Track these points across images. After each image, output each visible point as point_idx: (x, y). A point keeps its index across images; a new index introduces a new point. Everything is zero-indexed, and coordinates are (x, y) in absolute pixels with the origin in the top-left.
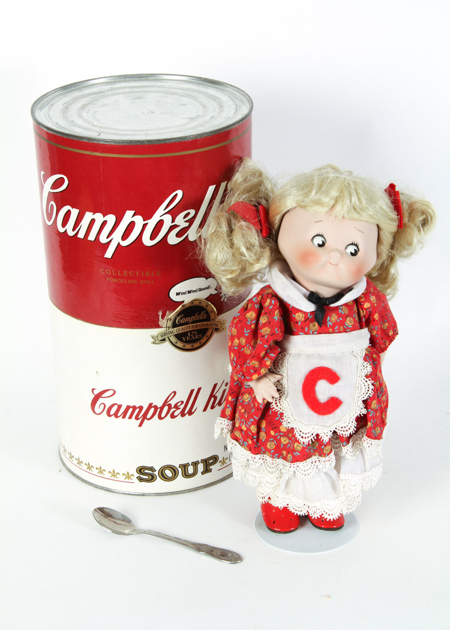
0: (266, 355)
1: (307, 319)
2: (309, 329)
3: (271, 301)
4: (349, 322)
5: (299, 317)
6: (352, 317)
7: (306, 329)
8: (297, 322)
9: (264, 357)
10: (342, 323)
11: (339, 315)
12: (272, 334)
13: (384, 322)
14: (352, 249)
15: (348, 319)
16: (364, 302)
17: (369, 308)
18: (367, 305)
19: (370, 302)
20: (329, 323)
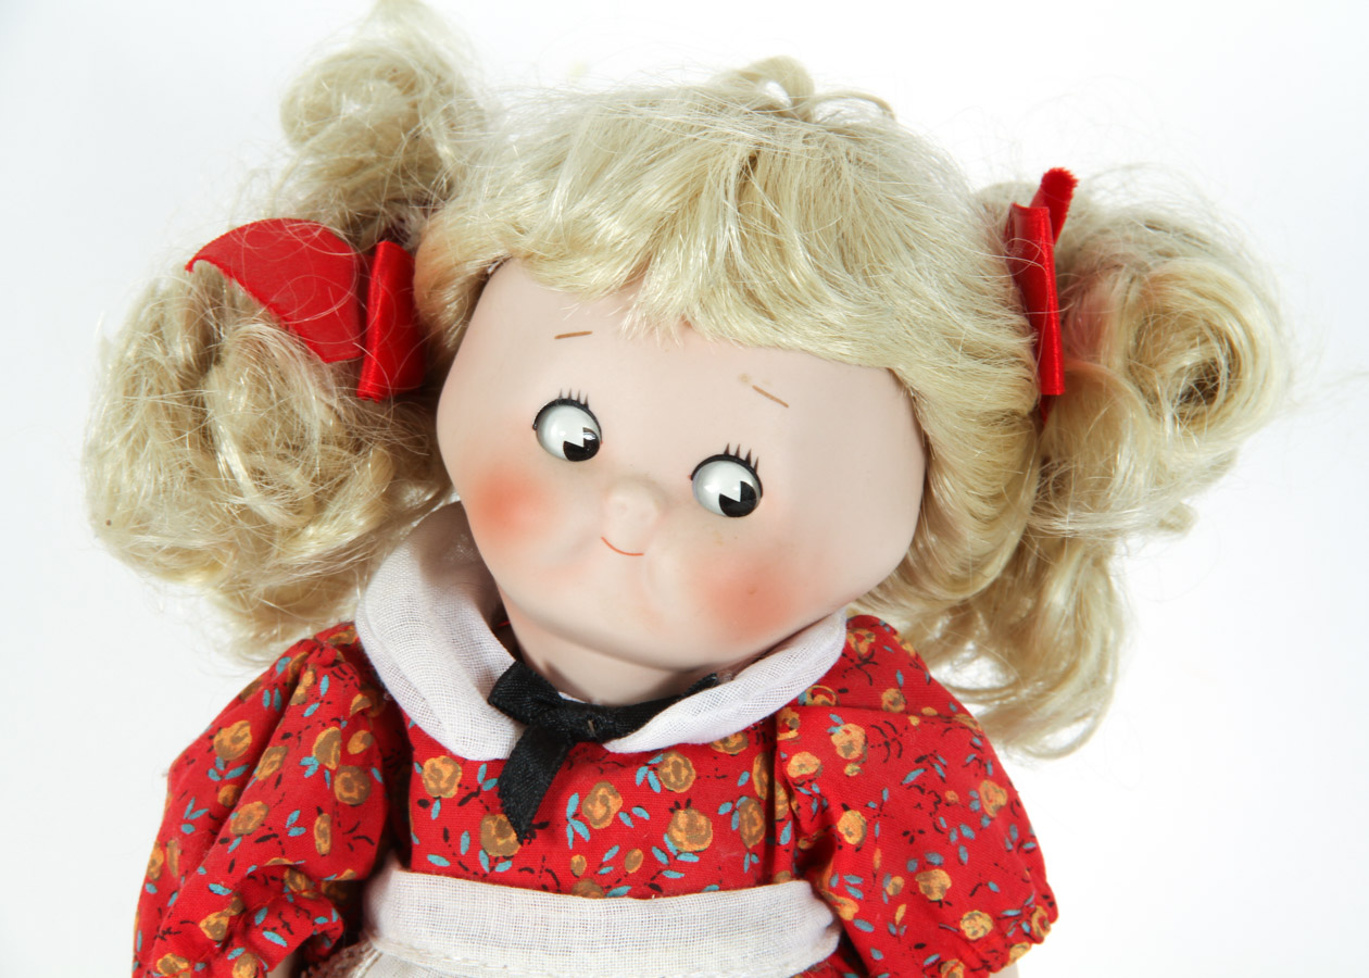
0: (241, 931)
1: (469, 792)
2: (476, 845)
3: (316, 682)
4: (687, 836)
5: (436, 778)
6: (711, 812)
7: (465, 842)
8: (425, 804)
9: (227, 943)
10: (649, 836)
11: (634, 795)
12: (269, 836)
13: (926, 866)
14: (726, 481)
15: (682, 817)
16: (796, 747)
17: (808, 780)
18: (801, 765)
19: (824, 749)
20: (575, 829)
